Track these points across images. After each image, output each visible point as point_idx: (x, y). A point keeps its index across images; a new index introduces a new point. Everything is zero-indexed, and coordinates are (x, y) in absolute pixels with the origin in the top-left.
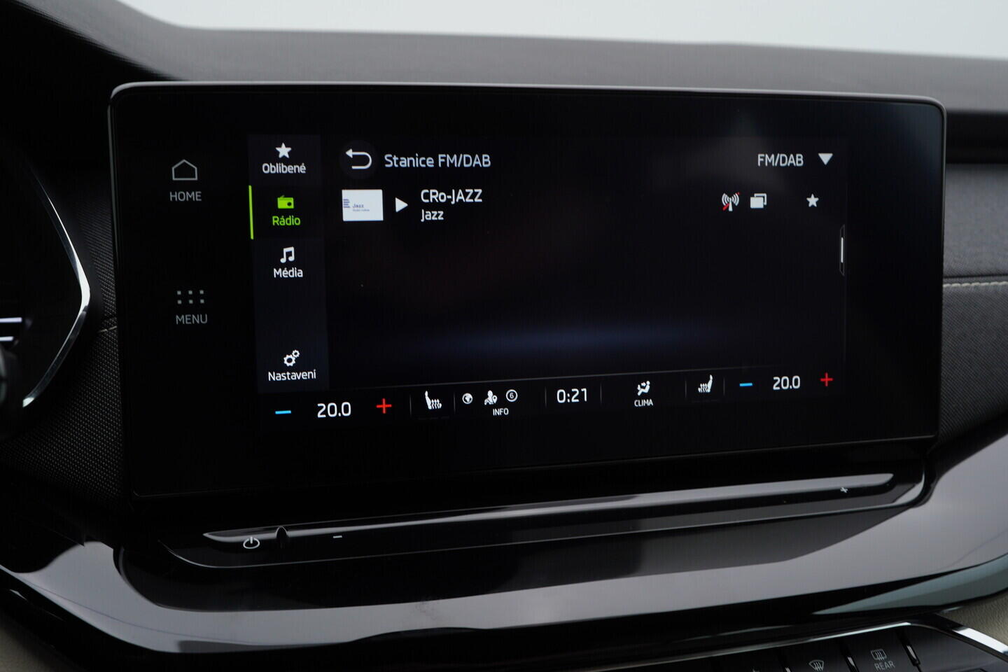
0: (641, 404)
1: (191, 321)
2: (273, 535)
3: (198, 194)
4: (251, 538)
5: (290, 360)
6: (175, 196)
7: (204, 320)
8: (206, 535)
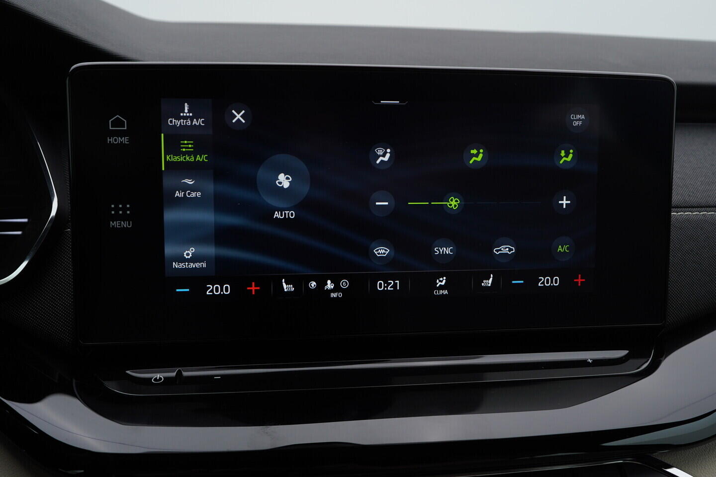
0: (439, 293)
1: (121, 225)
2: (174, 374)
3: (127, 139)
4: (158, 376)
5: (188, 254)
6: (111, 140)
7: (129, 225)
8: (128, 372)
